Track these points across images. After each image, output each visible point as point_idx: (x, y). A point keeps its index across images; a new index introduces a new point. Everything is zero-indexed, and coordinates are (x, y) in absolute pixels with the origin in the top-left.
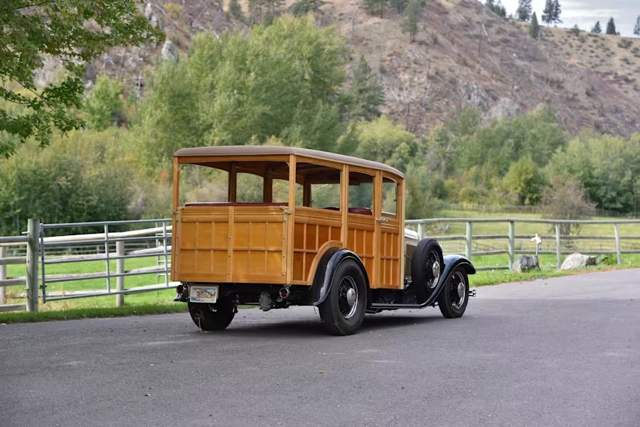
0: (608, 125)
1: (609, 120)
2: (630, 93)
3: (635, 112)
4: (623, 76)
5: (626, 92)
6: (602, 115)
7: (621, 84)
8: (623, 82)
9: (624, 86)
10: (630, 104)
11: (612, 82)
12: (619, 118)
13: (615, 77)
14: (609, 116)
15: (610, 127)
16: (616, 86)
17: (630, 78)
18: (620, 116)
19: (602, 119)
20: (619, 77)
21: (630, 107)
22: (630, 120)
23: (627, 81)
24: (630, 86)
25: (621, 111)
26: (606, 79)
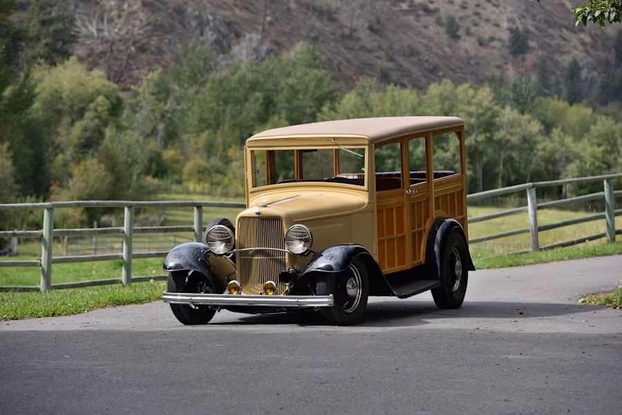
0: (399, 73)
1: (401, 66)
2: (431, 28)
3: (437, 55)
4: (420, 4)
5: (425, 27)
6: (392, 60)
7: (418, 16)
8: (421, 12)
9: (423, 18)
10: (431, 44)
11: (406, 13)
12: (414, 64)
13: (410, 6)
14: (401, 60)
15: (402, 76)
16: (411, 18)
17: (431, 6)
18: (416, 59)
19: (390, 65)
20: (415, 6)
21: (431, 48)
22: (431, 67)
23: (428, 11)
24: (431, 20)
25: (418, 54)
26: (398, 8)
